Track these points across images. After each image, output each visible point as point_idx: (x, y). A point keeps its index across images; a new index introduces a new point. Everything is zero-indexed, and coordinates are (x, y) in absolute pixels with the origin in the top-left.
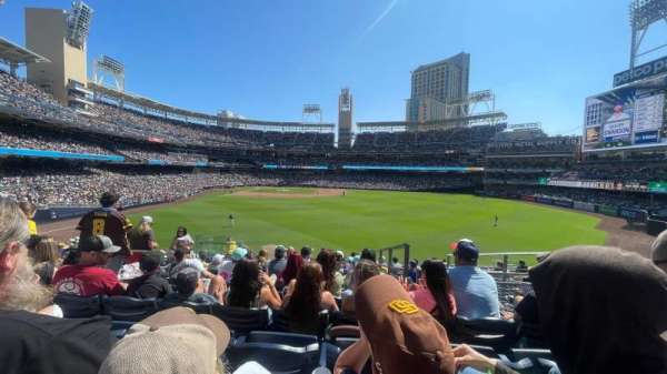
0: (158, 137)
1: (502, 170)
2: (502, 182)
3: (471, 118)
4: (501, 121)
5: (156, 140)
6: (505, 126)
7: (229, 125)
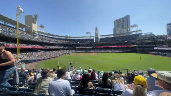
0: (52, 42)
1: (142, 46)
2: (142, 49)
3: (131, 32)
4: (140, 32)
5: (52, 43)
6: (142, 33)
7: (68, 38)
